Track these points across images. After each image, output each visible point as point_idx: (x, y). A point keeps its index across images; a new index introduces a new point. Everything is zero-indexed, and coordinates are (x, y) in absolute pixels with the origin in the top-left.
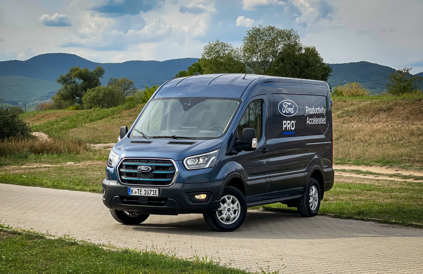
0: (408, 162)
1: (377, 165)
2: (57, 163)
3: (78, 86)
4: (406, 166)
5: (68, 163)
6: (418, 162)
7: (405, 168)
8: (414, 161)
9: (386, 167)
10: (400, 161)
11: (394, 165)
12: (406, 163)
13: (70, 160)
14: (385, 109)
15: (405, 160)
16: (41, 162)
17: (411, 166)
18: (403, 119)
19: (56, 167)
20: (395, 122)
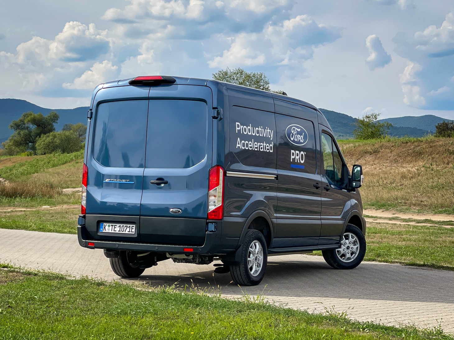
0: (404, 205)
1: (371, 208)
2: (32, 206)
3: (31, 132)
4: (403, 209)
5: (44, 207)
6: (415, 205)
7: (402, 212)
8: (411, 204)
9: (382, 210)
10: (395, 204)
11: (390, 209)
12: (403, 206)
13: (45, 204)
14: (370, 152)
15: (401, 203)
16: (14, 206)
17: (408, 209)
18: (391, 161)
19: (32, 211)
20: (383, 165)
